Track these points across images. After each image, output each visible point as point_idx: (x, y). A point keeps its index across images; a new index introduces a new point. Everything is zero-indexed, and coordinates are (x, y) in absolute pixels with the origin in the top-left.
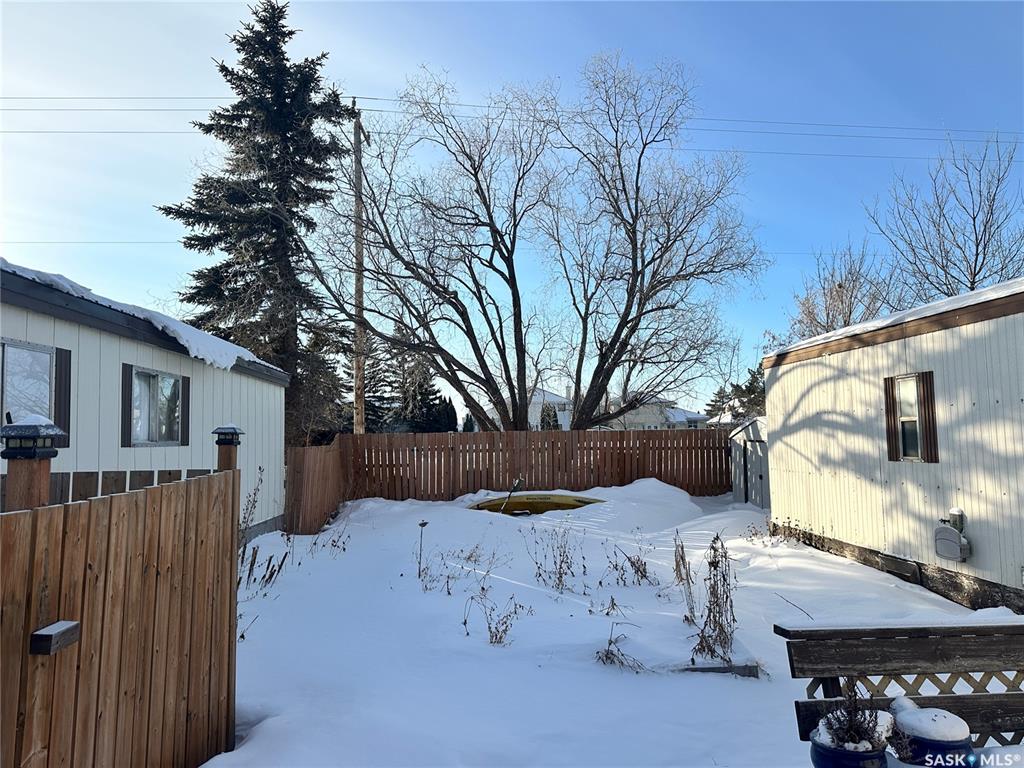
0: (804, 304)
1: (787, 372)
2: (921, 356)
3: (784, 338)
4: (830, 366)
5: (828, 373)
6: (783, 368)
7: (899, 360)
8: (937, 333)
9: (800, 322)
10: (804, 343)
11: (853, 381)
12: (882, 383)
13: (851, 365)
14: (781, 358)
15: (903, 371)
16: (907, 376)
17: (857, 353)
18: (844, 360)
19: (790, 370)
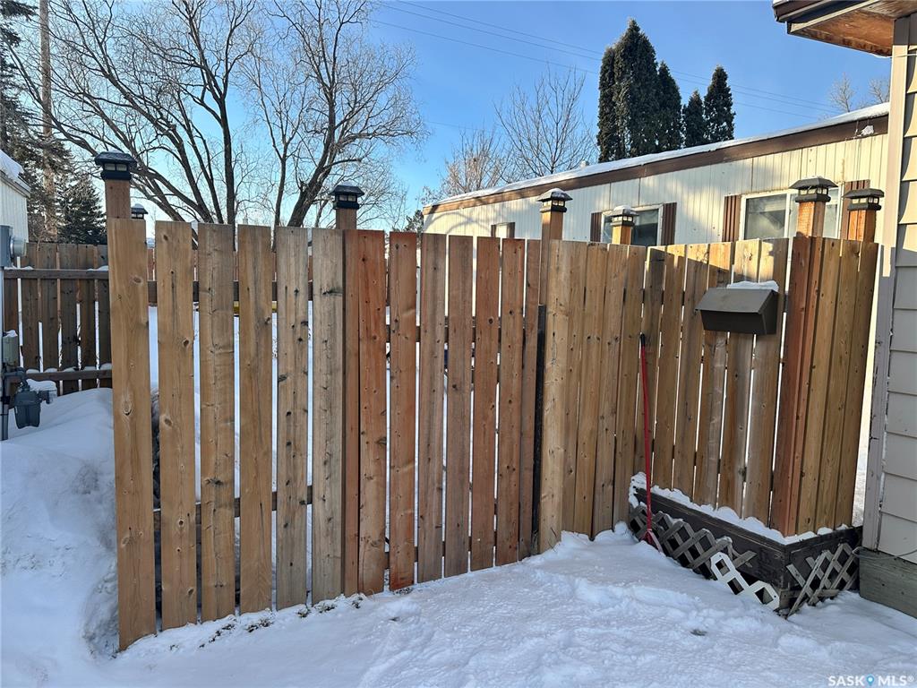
0: (451, 170)
1: (438, 218)
2: (511, 213)
3: (436, 193)
4: (463, 216)
5: (462, 220)
6: (435, 215)
7: (499, 214)
8: (519, 200)
9: (448, 182)
10: (449, 199)
11: (475, 225)
12: (490, 227)
13: (475, 216)
14: (435, 208)
15: (501, 221)
16: (502, 224)
17: (478, 208)
18: (471, 212)
19: (440, 217)
